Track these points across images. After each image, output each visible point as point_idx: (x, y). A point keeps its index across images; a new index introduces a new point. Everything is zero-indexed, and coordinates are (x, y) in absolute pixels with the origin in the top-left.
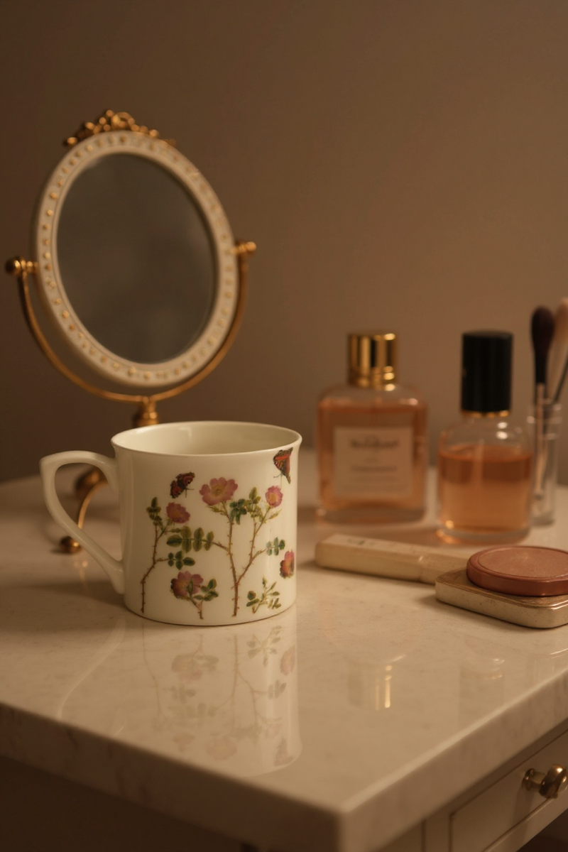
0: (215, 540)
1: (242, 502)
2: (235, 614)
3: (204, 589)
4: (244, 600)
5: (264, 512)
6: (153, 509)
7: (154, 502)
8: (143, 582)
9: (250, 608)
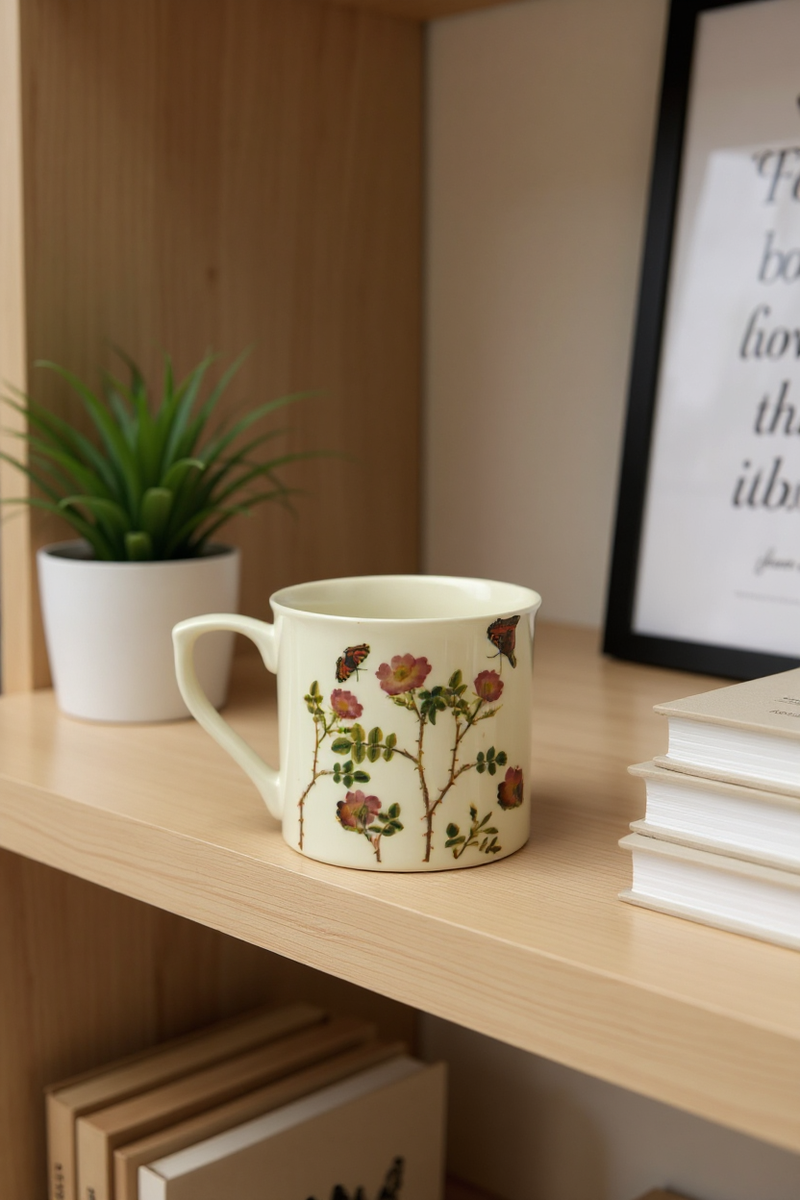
0: (399, 746)
1: (438, 690)
2: (427, 859)
3: (382, 817)
4: (440, 836)
5: (472, 708)
6: (313, 698)
7: (314, 687)
8: (301, 803)
9: (450, 850)
